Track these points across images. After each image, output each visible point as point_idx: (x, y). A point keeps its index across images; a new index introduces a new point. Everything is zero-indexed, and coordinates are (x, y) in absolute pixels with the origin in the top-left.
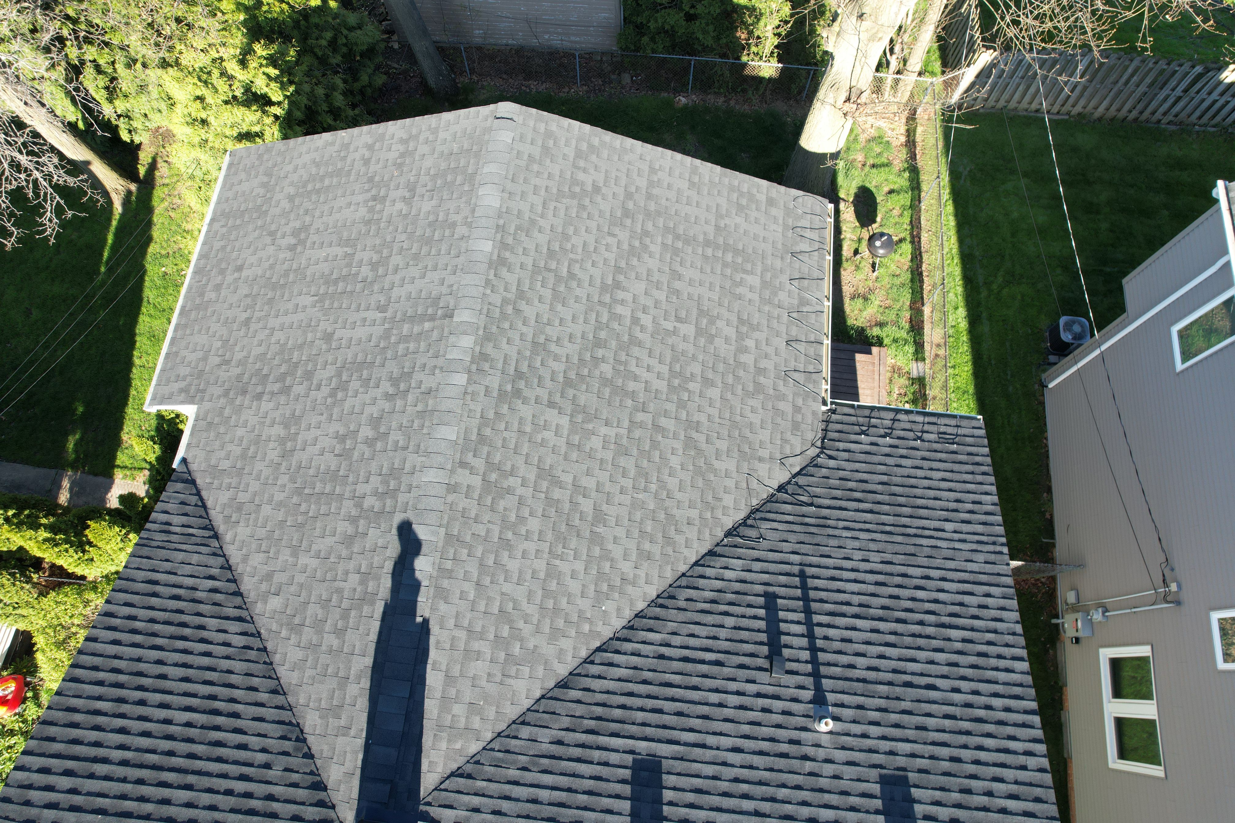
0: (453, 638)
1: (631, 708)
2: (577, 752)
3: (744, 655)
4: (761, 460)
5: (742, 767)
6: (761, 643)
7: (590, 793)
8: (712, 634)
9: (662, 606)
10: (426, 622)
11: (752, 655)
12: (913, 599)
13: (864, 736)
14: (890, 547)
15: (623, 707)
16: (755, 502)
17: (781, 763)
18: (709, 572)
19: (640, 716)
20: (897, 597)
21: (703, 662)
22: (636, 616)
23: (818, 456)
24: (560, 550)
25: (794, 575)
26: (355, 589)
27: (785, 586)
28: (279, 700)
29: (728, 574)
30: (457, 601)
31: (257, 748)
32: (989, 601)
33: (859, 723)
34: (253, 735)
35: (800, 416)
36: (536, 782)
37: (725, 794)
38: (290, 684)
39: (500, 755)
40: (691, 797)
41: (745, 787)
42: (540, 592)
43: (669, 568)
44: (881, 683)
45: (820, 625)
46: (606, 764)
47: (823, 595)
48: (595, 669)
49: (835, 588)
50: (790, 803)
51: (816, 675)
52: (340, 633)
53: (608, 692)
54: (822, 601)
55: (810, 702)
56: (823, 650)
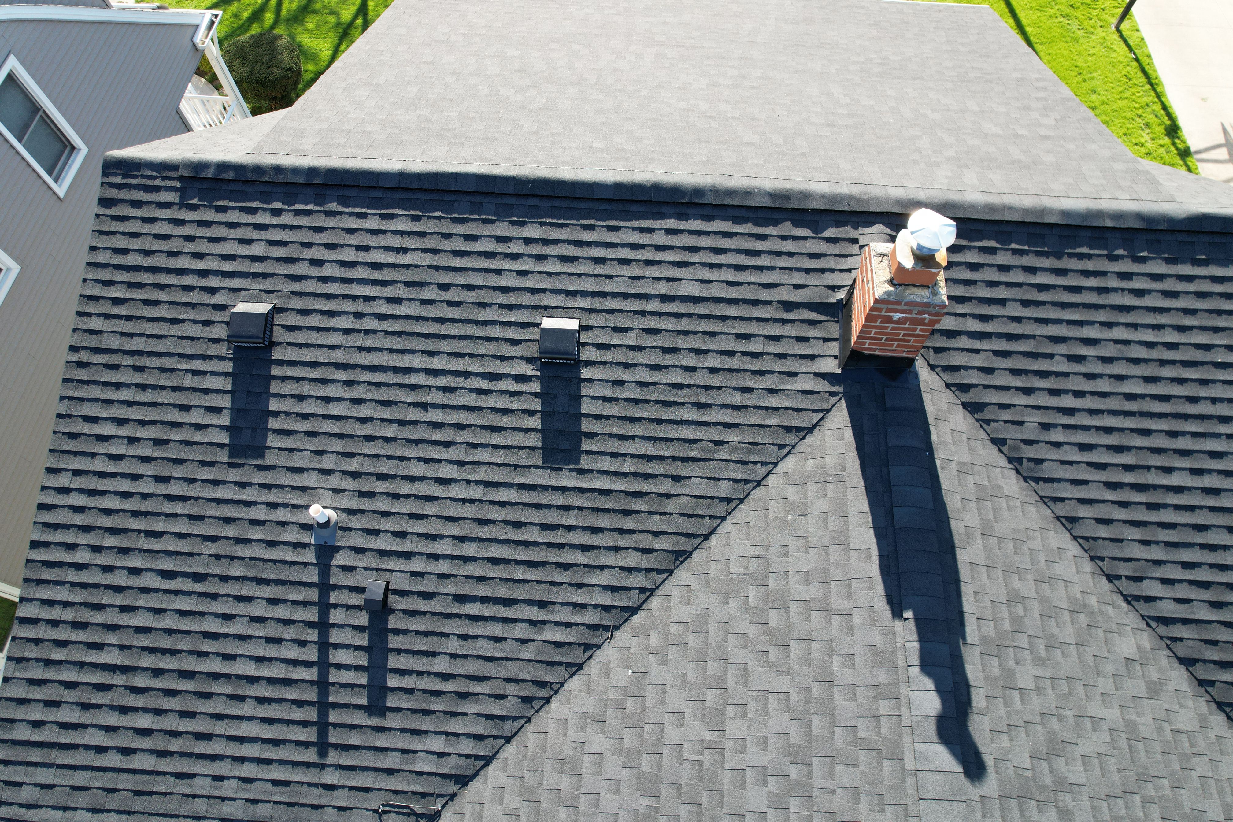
0: (850, 596)
1: (585, 529)
2: (653, 468)
3: (423, 613)
5: (439, 461)
6: (397, 632)
7: (633, 420)
8: (469, 642)
9: (542, 684)
10: (897, 614)
11: (412, 613)
12: (159, 713)
13: (273, 506)
15: (595, 530)
17: (388, 468)
18: (467, 747)
19: (572, 519)
20: (184, 714)
21: (484, 600)
22: (580, 667)
24: (707, 757)
25: (336, 746)
26: (1017, 663)
27: (352, 727)
28: (1063, 510)
29: (437, 744)
30: (856, 651)
31: (1066, 447)
33: (278, 523)
34: (1078, 463)
36: (703, 428)
37: (462, 427)
38: (1056, 531)
39: (753, 458)
40: (506, 421)
41: (438, 436)
42: (730, 683)
43: (531, 749)
44: (237, 578)
45: (308, 664)
46: (614, 455)
47: (297, 714)
48: (638, 581)
49: (276, 726)
50: (383, 420)
51: (325, 587)
52: (1014, 599)
53: (617, 549)
54: (299, 703)
55: (339, 548)
56: (310, 624)
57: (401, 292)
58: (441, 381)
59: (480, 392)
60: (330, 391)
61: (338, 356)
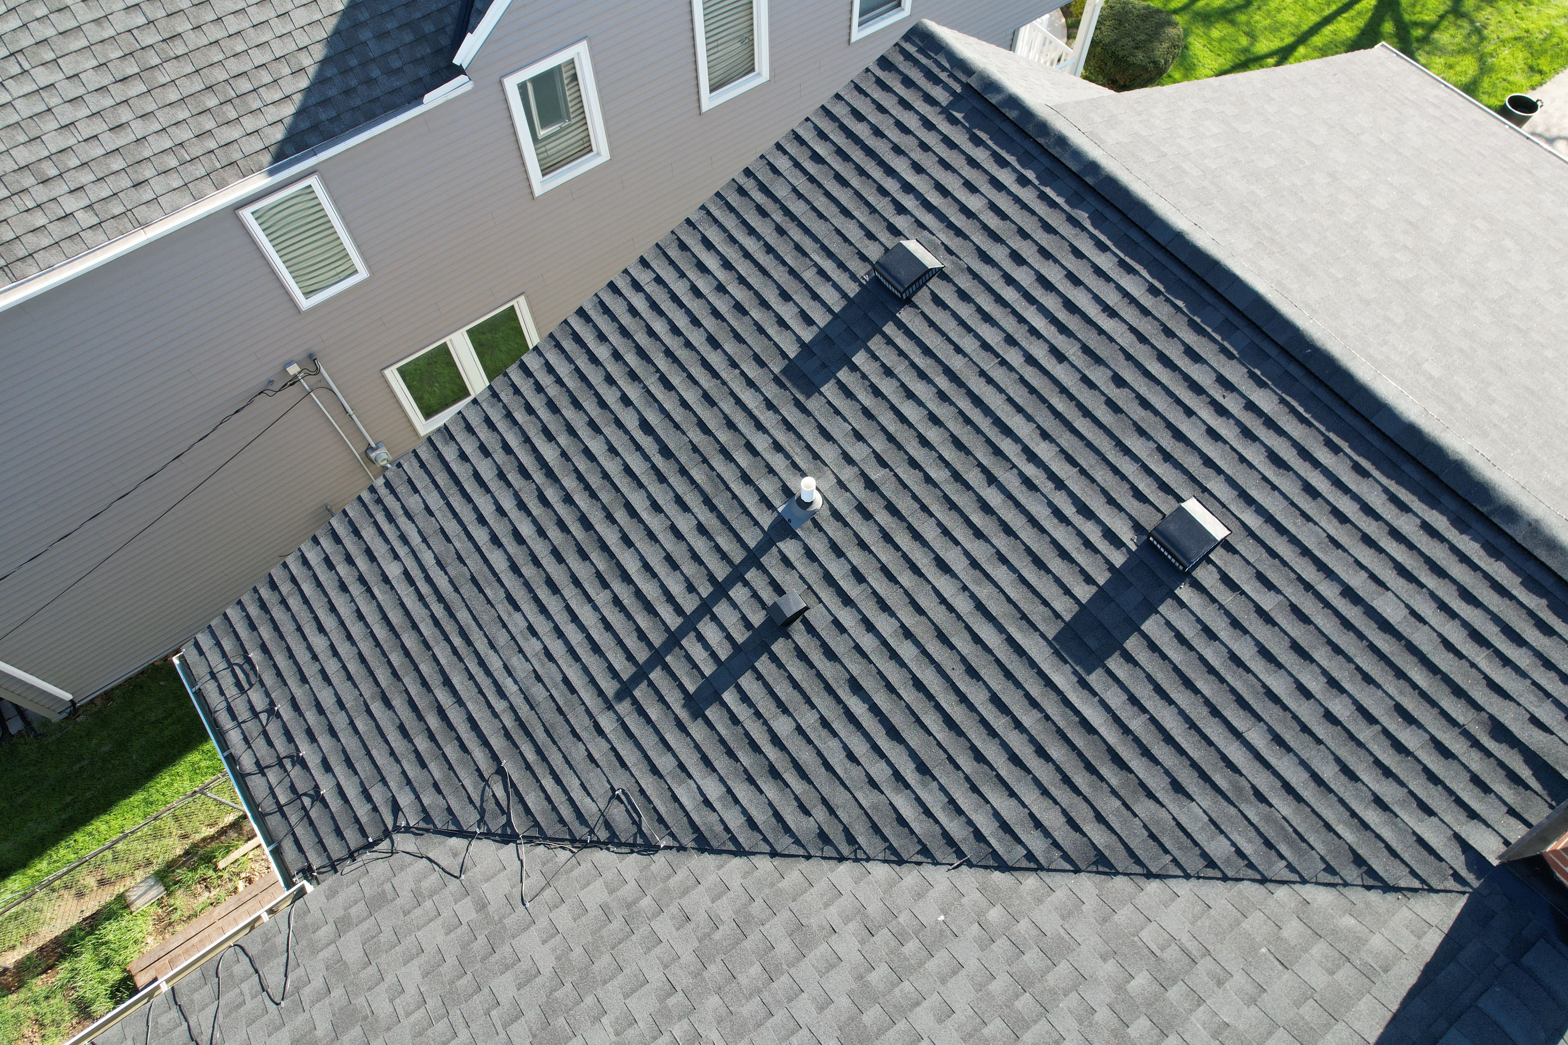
1: (1032, 740)
2: (1160, 751)
3: (811, 665)
4: (482, 906)
5: (957, 543)
6: (774, 658)
7: (1188, 684)
8: (825, 733)
9: (851, 839)
11: (802, 656)
12: (541, 533)
13: (778, 447)
14: (485, 617)
15: (1041, 752)
16: (563, 855)
17: (904, 505)
18: (735, 821)
19: (1029, 719)
20: (556, 553)
21: (874, 709)
22: (901, 862)
23: (408, 829)
25: (635, 702)
27: (662, 699)
29: (713, 791)
32: (470, 449)
33: (768, 466)
35: (353, 911)
36: (1257, 765)
37: (1008, 531)
40: (1056, 565)
41: (977, 518)
42: (1029, 1037)
43: (784, 884)
44: (692, 481)
45: (678, 610)
46: (1133, 700)
47: (632, 642)
48: (1036, 843)
49: (608, 635)
50: (941, 457)
51: (753, 559)
53: (1045, 792)
54: (642, 636)
55: (796, 536)
56: (712, 578)
57: (1072, 351)
58: (1030, 470)
59: (1058, 513)
60: (919, 388)
61: (957, 363)
